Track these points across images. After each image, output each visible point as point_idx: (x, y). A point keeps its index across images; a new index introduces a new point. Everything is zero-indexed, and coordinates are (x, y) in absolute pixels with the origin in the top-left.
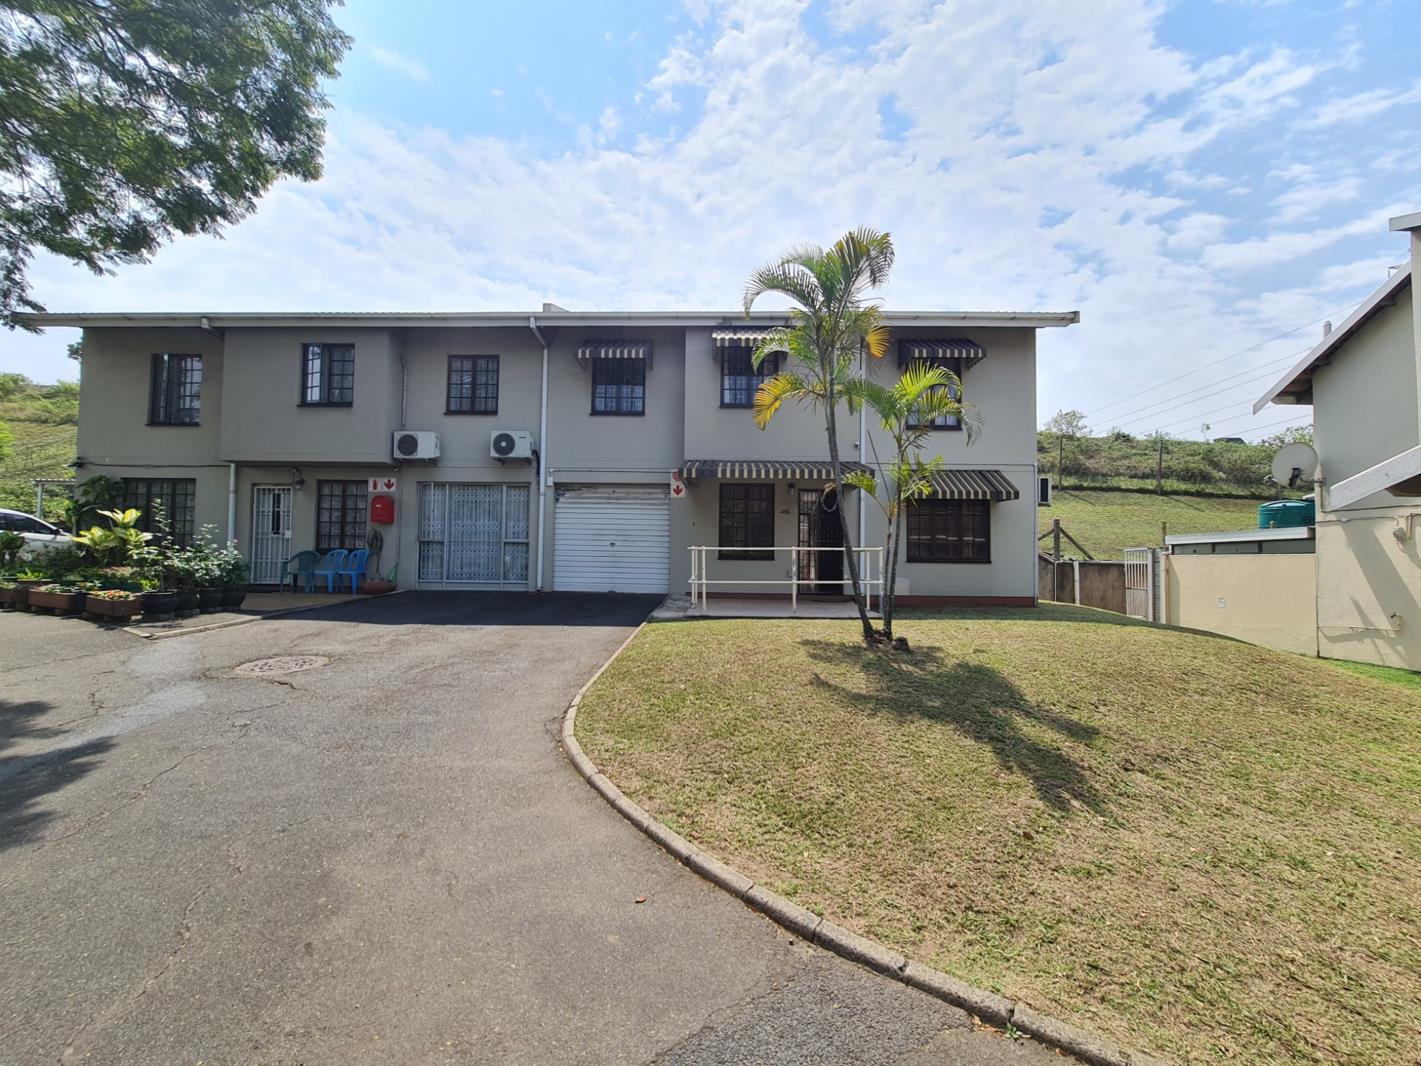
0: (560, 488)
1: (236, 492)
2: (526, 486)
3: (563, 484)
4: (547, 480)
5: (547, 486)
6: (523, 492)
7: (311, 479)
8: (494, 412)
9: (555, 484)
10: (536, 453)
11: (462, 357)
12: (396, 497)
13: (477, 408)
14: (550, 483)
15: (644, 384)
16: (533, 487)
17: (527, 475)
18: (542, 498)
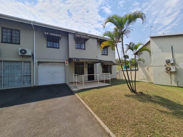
0: (39, 63)
2: (30, 62)
3: (40, 62)
4: (36, 61)
5: (36, 62)
6: (28, 64)
8: (19, 44)
10: (33, 55)
11: (7, 29)
13: (13, 42)
15: (59, 43)
16: (32, 62)
17: (31, 59)
18: (35, 65)
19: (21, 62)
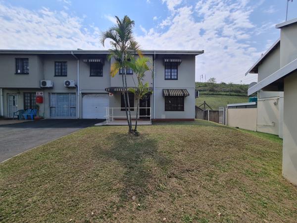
0: (83, 94)
1: (3, 95)
4: (79, 92)
6: (74, 95)
7: (22, 92)
8: (66, 76)
9: (82, 93)
10: (76, 86)
11: (58, 62)
12: (43, 96)
13: (62, 75)
14: (80, 93)
16: (76, 94)
17: (74, 91)
18: (79, 96)
19: (68, 93)
